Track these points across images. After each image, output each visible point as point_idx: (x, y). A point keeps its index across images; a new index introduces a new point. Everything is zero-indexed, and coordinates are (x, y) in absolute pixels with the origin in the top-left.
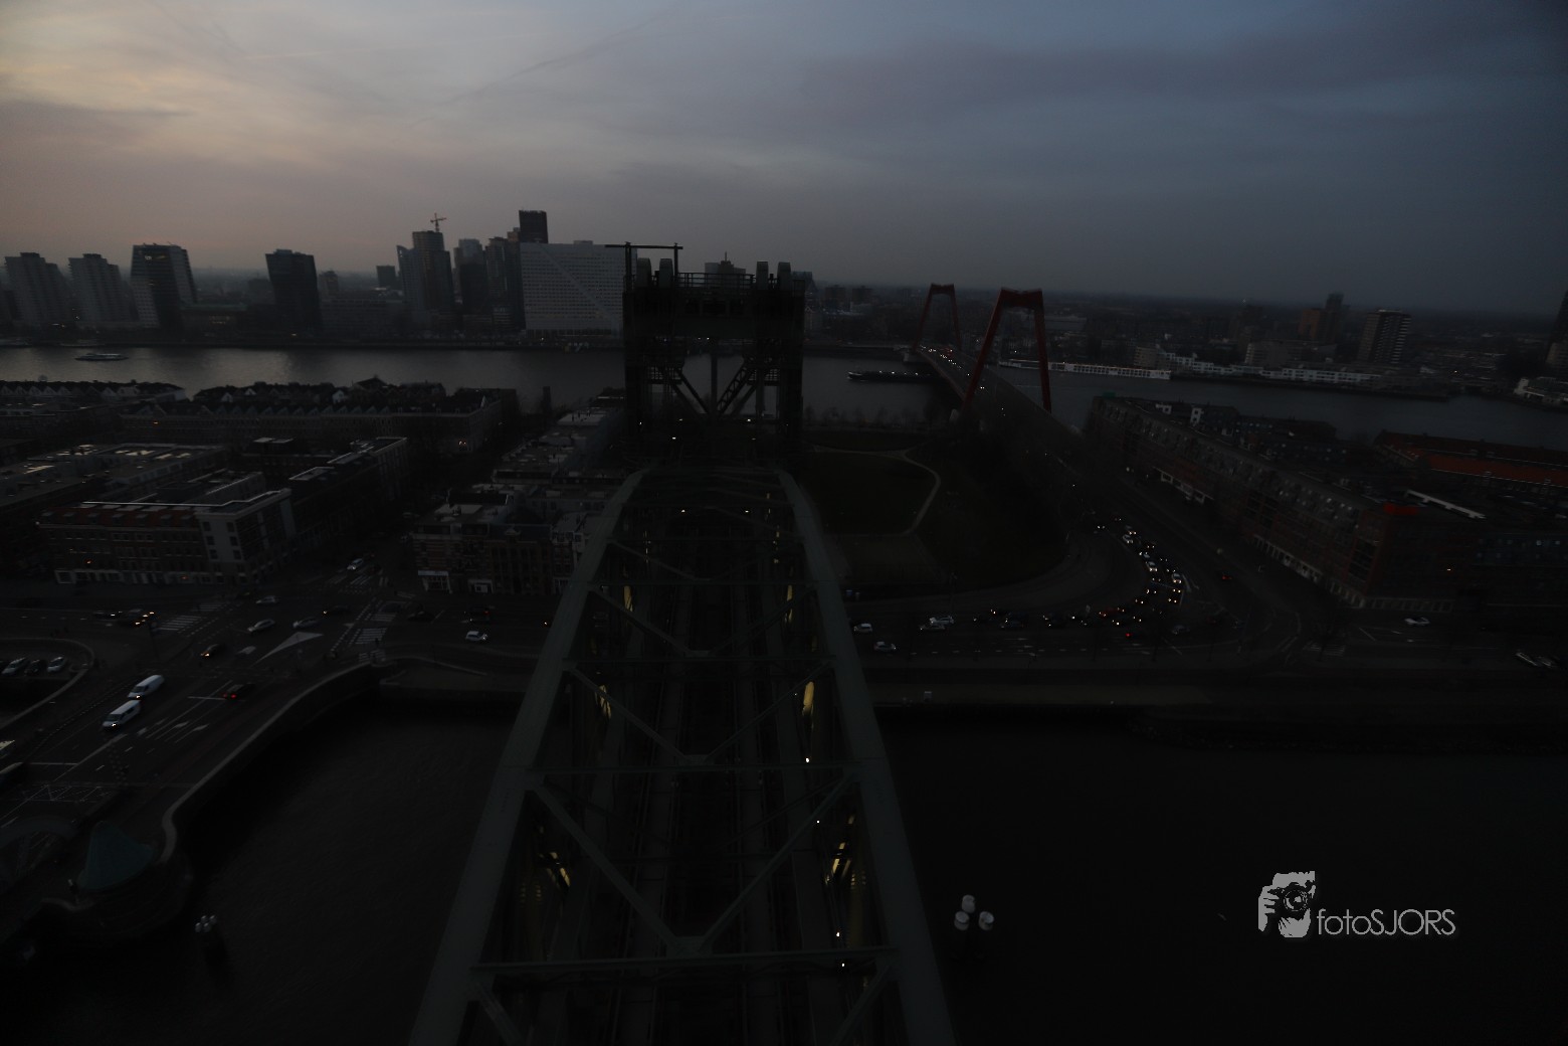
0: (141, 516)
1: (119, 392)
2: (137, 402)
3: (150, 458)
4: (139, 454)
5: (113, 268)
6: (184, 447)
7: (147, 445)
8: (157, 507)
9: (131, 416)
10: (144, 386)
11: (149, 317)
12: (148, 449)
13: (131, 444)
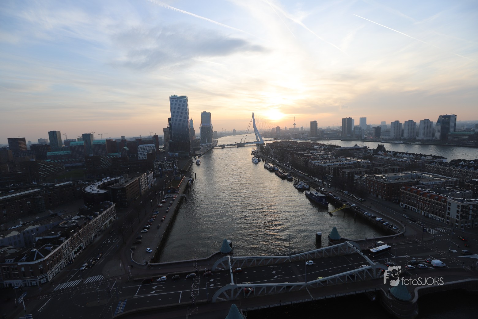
0: (429, 195)
1: (426, 157)
2: (432, 161)
3: (433, 179)
4: (430, 176)
5: (431, 123)
6: (444, 176)
7: (431, 174)
8: (434, 193)
9: (428, 165)
10: (434, 157)
11: (438, 136)
12: (432, 175)
13: (428, 173)
